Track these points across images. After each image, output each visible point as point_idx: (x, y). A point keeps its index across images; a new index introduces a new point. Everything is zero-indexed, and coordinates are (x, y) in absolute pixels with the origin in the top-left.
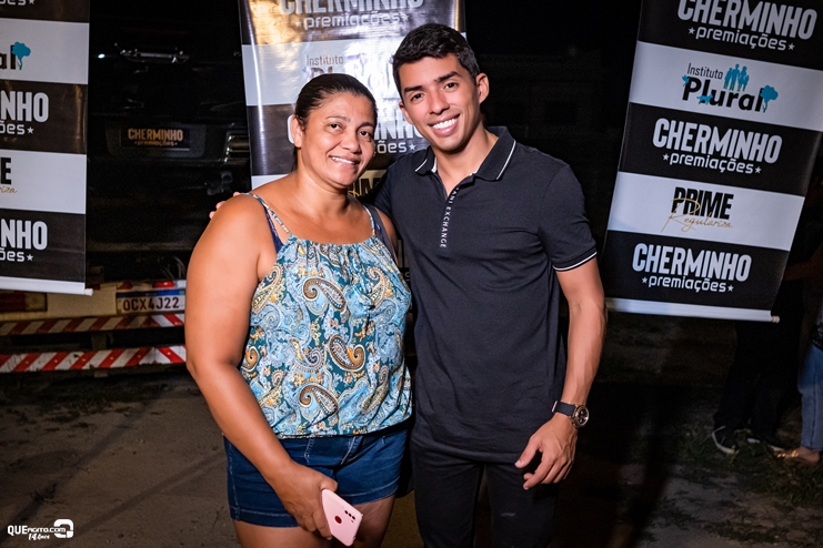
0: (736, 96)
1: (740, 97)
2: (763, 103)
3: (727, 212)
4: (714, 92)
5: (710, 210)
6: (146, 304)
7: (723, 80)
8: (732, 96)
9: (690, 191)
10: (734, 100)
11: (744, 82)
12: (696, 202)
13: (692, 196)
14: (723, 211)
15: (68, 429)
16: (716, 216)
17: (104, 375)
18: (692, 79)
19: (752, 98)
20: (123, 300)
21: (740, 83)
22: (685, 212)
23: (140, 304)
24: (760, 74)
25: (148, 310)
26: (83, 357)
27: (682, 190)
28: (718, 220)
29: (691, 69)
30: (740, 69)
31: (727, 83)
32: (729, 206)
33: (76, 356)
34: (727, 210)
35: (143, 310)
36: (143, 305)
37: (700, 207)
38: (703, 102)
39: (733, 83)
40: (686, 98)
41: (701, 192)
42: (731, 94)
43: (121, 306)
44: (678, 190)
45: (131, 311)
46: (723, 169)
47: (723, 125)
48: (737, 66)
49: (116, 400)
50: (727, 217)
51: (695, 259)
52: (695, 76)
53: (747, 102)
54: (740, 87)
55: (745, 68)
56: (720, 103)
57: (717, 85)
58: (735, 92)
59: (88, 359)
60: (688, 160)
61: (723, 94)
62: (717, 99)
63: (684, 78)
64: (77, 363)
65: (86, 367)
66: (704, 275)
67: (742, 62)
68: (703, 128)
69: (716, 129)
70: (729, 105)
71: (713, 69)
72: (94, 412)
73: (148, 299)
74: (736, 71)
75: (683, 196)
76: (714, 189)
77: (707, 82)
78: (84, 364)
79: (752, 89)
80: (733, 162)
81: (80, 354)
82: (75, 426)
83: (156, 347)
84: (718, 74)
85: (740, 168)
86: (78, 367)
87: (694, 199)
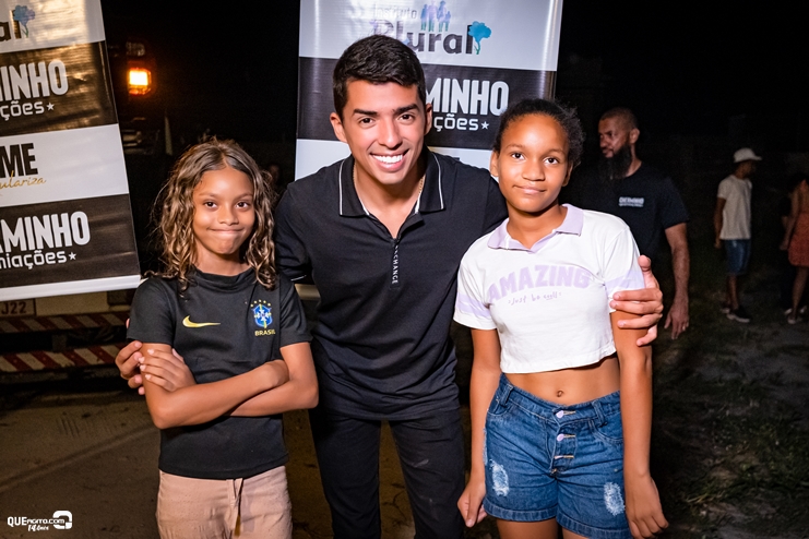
0: (438, 37)
56: (421, 47)
58: (436, 34)
62: (416, 44)
70: (432, 48)
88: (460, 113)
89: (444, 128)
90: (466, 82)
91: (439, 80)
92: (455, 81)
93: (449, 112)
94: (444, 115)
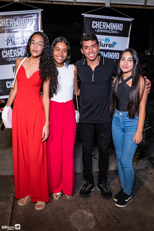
0: (108, 44)
2: (114, 45)
4: (102, 44)
8: (107, 45)
11: (109, 41)
19: (111, 45)
21: (108, 41)
24: (112, 39)
30: (108, 38)
31: (105, 41)
38: (101, 46)
39: (107, 41)
42: (106, 44)
47: (106, 51)
53: (110, 46)
55: (109, 38)
56: (104, 46)
57: (103, 42)
58: (107, 44)
61: (105, 44)
62: (103, 45)
67: (108, 37)
69: (104, 52)
70: (106, 46)
71: (102, 39)
74: (107, 39)
77: (101, 42)
79: (111, 43)
84: (103, 40)
90: (112, 53)
92: (110, 53)
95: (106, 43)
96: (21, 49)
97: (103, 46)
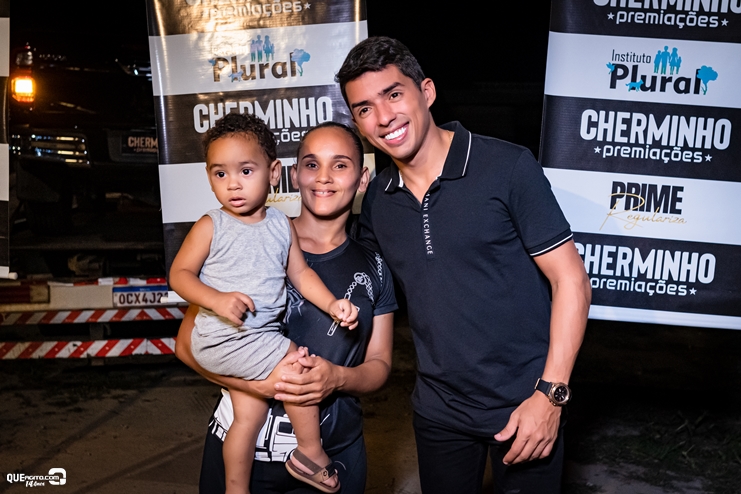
0: (670, 79)
1: (674, 80)
2: (702, 84)
3: (678, 206)
4: (644, 78)
5: (657, 205)
6: (141, 298)
7: (653, 63)
8: (665, 81)
9: (631, 185)
10: (668, 84)
11: (676, 64)
12: (639, 197)
13: (634, 190)
14: (673, 205)
15: (63, 413)
16: (665, 211)
17: (101, 363)
18: (617, 66)
19: (688, 81)
20: (119, 294)
21: (672, 65)
22: (627, 207)
23: (133, 298)
24: (693, 55)
25: (143, 304)
26: (81, 346)
27: (621, 185)
28: (668, 215)
29: (615, 56)
30: (670, 51)
31: (657, 66)
32: (680, 200)
33: (75, 345)
34: (678, 204)
35: (137, 304)
36: (137, 300)
37: (645, 202)
38: (634, 88)
39: (664, 66)
40: (613, 85)
41: (644, 186)
42: (663, 79)
43: (116, 299)
44: (616, 185)
45: (126, 304)
46: (666, 160)
47: (660, 111)
48: (666, 48)
49: (115, 388)
50: (679, 212)
51: (644, 258)
52: (620, 63)
53: (683, 85)
54: (672, 70)
55: (675, 50)
58: (667, 76)
59: (86, 349)
60: (625, 152)
61: (654, 79)
62: (648, 84)
63: (609, 66)
64: (75, 352)
65: (84, 356)
66: (657, 277)
67: (671, 44)
68: (637, 116)
69: (651, 116)
70: (663, 89)
71: (639, 53)
72: (92, 398)
73: (142, 294)
74: (666, 54)
75: (623, 191)
76: (659, 181)
77: (635, 68)
78: (82, 353)
79: (688, 71)
80: (677, 150)
81: (79, 343)
82: (71, 410)
83: (148, 339)
84: (646, 59)
85: (686, 157)
86: (76, 356)
87: (637, 193)
88: (685, 147)
89: (670, 160)
90: (693, 120)
91: (668, 117)
92: (683, 118)
93: (676, 145)
94: (672, 148)
95: (664, 71)
96: (272, 102)
97: (644, 88)
